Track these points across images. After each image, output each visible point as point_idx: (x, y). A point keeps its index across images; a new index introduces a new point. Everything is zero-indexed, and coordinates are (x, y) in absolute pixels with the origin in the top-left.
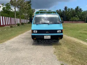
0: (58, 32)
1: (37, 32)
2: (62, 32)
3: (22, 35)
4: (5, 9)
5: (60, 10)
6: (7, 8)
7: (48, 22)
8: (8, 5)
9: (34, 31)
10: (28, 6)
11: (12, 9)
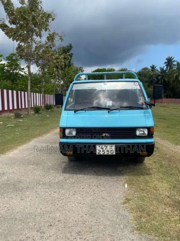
0: (138, 133)
1: (74, 133)
2: (150, 135)
3: (40, 138)
4: (6, 68)
5: (153, 67)
6: (10, 65)
7: (109, 103)
8: (14, 58)
9: (67, 131)
10: (63, 60)
11: (23, 69)
